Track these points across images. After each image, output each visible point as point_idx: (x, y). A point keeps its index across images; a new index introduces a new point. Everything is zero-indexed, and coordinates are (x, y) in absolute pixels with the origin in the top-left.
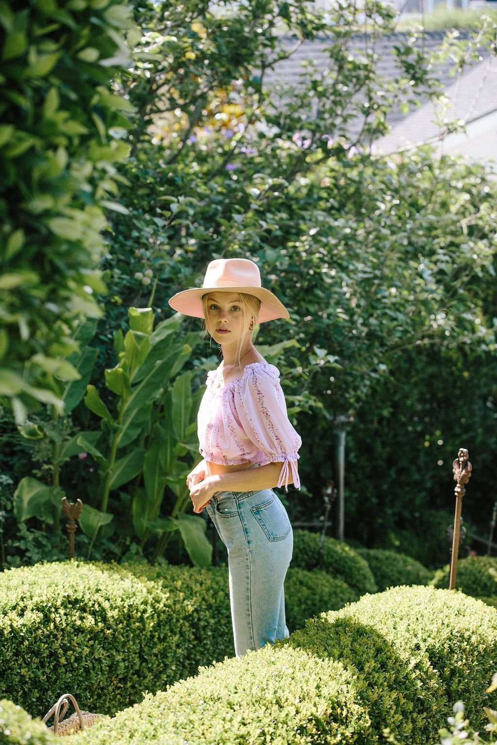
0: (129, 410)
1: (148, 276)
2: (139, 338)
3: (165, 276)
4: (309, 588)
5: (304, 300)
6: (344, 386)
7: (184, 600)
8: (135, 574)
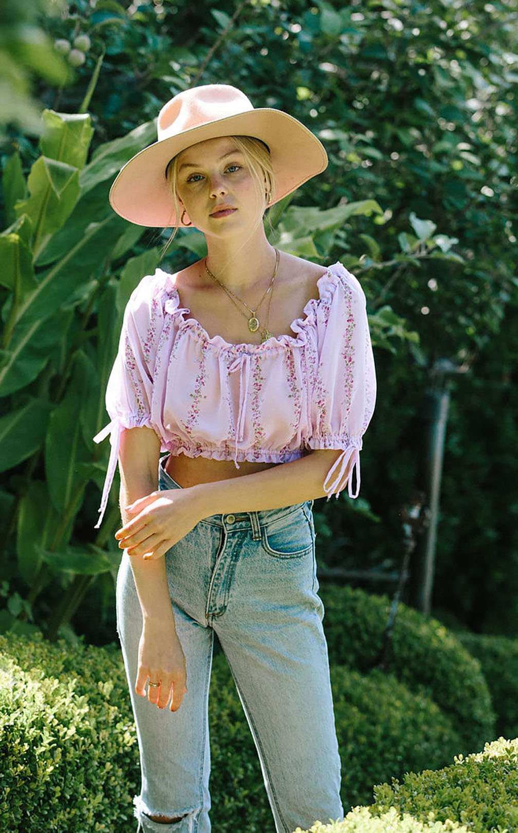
0: (26, 320)
1: (79, 48)
2: (58, 174)
3: (115, 50)
4: (364, 709)
5: (391, 119)
6: (459, 301)
7: (116, 721)
8: (19, 662)
